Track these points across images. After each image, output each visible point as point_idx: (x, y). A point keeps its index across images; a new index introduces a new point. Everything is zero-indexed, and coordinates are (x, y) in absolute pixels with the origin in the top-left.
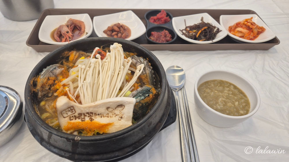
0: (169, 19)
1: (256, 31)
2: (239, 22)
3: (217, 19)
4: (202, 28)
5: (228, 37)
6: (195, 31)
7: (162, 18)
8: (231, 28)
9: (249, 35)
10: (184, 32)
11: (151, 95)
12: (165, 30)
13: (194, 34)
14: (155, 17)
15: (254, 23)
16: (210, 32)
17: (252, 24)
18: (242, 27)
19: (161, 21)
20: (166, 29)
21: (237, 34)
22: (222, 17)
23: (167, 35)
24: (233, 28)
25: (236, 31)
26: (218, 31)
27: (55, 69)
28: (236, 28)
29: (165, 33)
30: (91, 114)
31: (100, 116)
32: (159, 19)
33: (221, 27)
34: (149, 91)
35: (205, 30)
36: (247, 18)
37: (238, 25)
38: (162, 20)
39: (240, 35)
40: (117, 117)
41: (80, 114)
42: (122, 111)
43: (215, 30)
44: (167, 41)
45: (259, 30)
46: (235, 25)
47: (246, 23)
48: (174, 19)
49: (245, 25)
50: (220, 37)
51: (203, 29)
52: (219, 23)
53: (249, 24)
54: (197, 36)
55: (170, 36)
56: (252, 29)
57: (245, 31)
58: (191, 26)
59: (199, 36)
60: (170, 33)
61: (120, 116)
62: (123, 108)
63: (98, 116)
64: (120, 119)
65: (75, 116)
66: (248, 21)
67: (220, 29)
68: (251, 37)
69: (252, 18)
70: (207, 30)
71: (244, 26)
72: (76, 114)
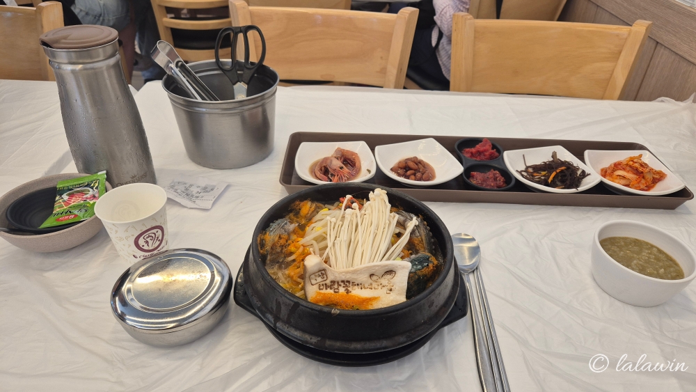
0: (497, 154)
1: (649, 177)
2: (618, 162)
3: (581, 157)
4: (557, 168)
5: (601, 184)
6: (543, 173)
7: (485, 151)
8: (606, 172)
9: (638, 183)
10: (525, 174)
11: (431, 265)
12: (492, 170)
13: (543, 178)
14: (473, 150)
15: (646, 164)
16: (571, 175)
17: (641, 165)
18: (624, 169)
19: (485, 155)
20: (495, 169)
21: (617, 181)
22: (587, 153)
23: (497, 178)
24: (609, 171)
25: (614, 176)
26: (584, 175)
27: (286, 224)
28: (614, 171)
29: (494, 174)
30: (348, 284)
31: (360, 286)
32: (479, 153)
33: (587, 168)
34: (428, 259)
35: (562, 171)
36: (632, 156)
37: (617, 166)
38: (487, 153)
39: (623, 182)
40: (385, 290)
41: (333, 282)
42: (391, 280)
43: (579, 172)
44: (499, 187)
45: (655, 176)
46: (613, 166)
47: (631, 163)
48: (506, 154)
49: (630, 166)
50: (588, 184)
51: (558, 171)
52: (584, 162)
53: (636, 165)
54: (550, 181)
55: (502, 179)
56: (642, 172)
57: (630, 175)
58: (536, 165)
59: (552, 181)
60: (502, 175)
61: (389, 287)
63: (356, 287)
64: (388, 292)
65: (326, 284)
66: (635, 160)
67: (587, 172)
68: (642, 187)
69: (641, 156)
70: (566, 172)
71: (628, 168)
72: (328, 282)
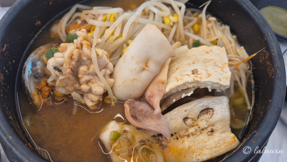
62: (211, 114)
64: (210, 133)
